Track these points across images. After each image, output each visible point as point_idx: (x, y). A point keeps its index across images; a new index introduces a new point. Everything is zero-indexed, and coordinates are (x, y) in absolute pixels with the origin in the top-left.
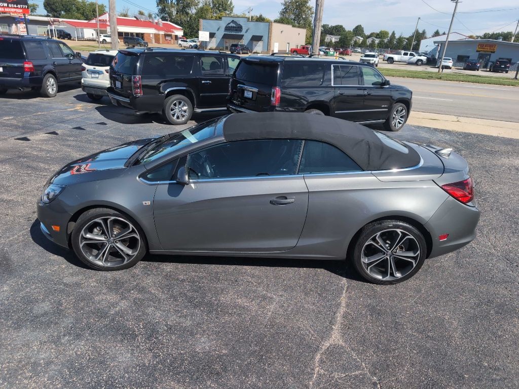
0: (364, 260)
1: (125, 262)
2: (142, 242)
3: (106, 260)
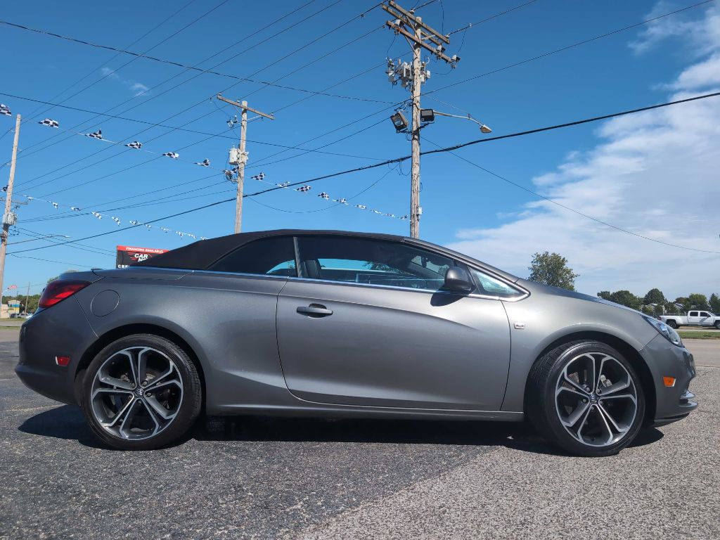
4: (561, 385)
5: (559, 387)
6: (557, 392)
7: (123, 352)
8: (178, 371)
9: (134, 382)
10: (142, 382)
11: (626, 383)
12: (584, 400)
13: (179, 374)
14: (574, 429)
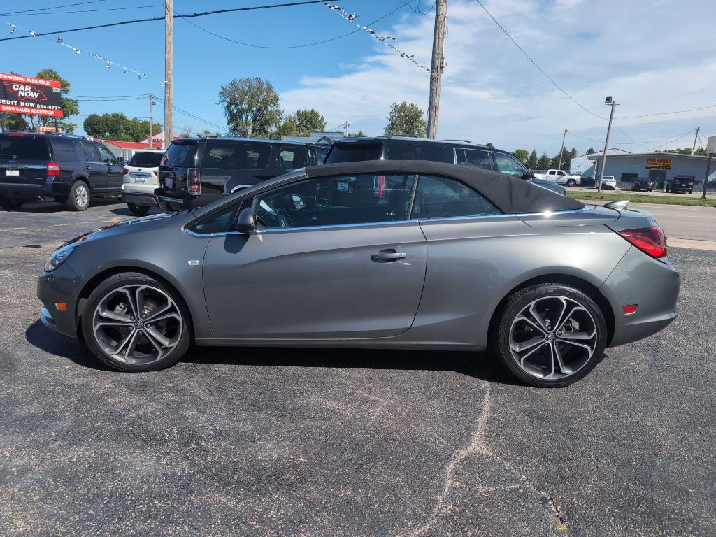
0: (515, 348)
1: (159, 358)
2: (185, 326)
3: (130, 355)
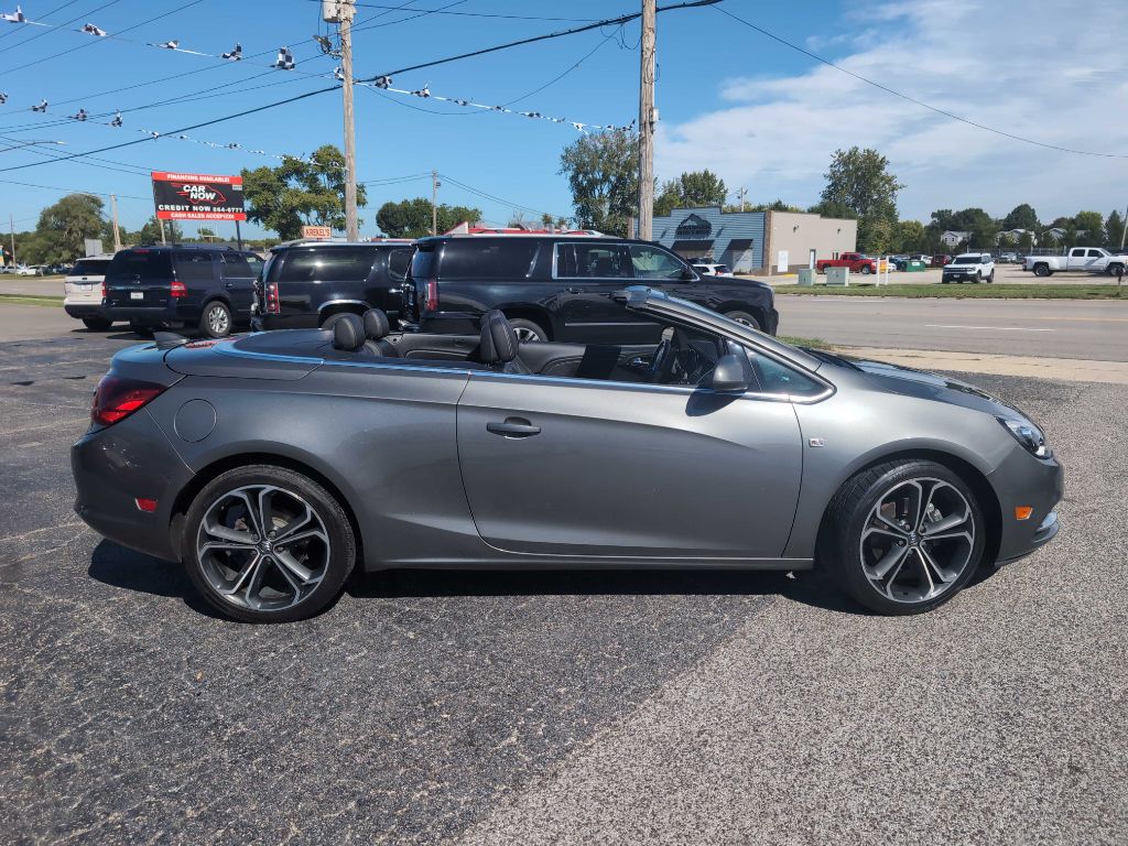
4: (871, 524)
5: (868, 528)
6: (865, 535)
7: (234, 493)
8: (319, 518)
9: (256, 532)
10: (268, 533)
11: (962, 516)
12: (901, 542)
13: (321, 522)
14: (883, 583)
